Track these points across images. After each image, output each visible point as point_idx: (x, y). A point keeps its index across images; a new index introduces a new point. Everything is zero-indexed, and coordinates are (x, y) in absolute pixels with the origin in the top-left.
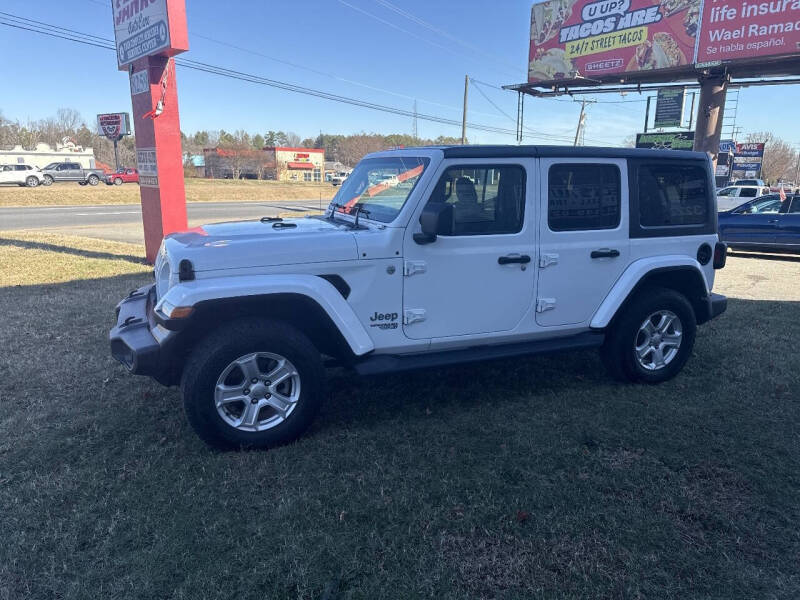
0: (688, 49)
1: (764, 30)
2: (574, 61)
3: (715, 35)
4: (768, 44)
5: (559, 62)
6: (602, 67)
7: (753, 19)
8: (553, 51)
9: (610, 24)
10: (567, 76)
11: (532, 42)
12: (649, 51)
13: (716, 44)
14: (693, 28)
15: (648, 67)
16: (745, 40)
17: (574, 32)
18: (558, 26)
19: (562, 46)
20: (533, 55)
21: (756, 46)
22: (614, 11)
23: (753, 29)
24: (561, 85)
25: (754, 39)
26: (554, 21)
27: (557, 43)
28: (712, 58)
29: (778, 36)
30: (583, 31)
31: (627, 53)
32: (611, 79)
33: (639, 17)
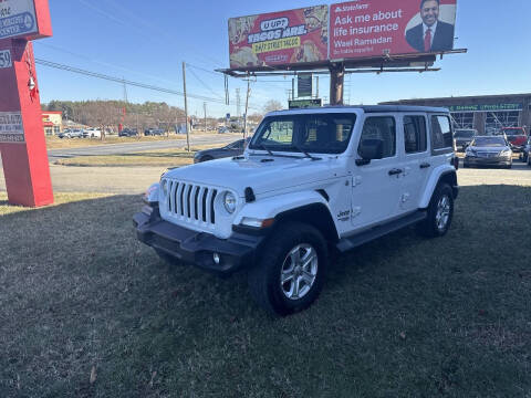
0: (324, 51)
1: (363, 43)
2: (258, 55)
3: (338, 44)
4: (364, 50)
5: (248, 56)
6: (277, 60)
7: (355, 36)
8: (246, 48)
9: (278, 33)
10: (255, 64)
11: (230, 42)
12: (302, 51)
13: (338, 49)
14: (325, 39)
15: (302, 61)
16: (353, 47)
17: (257, 37)
18: (246, 33)
19: (250, 45)
20: (232, 50)
21: (359, 51)
22: (280, 26)
23: (357, 41)
24: (251, 70)
25: (357, 47)
26: (243, 30)
27: (246, 43)
28: (337, 57)
29: (370, 46)
30: (261, 37)
31: (290, 52)
32: (281, 67)
33: (294, 30)
